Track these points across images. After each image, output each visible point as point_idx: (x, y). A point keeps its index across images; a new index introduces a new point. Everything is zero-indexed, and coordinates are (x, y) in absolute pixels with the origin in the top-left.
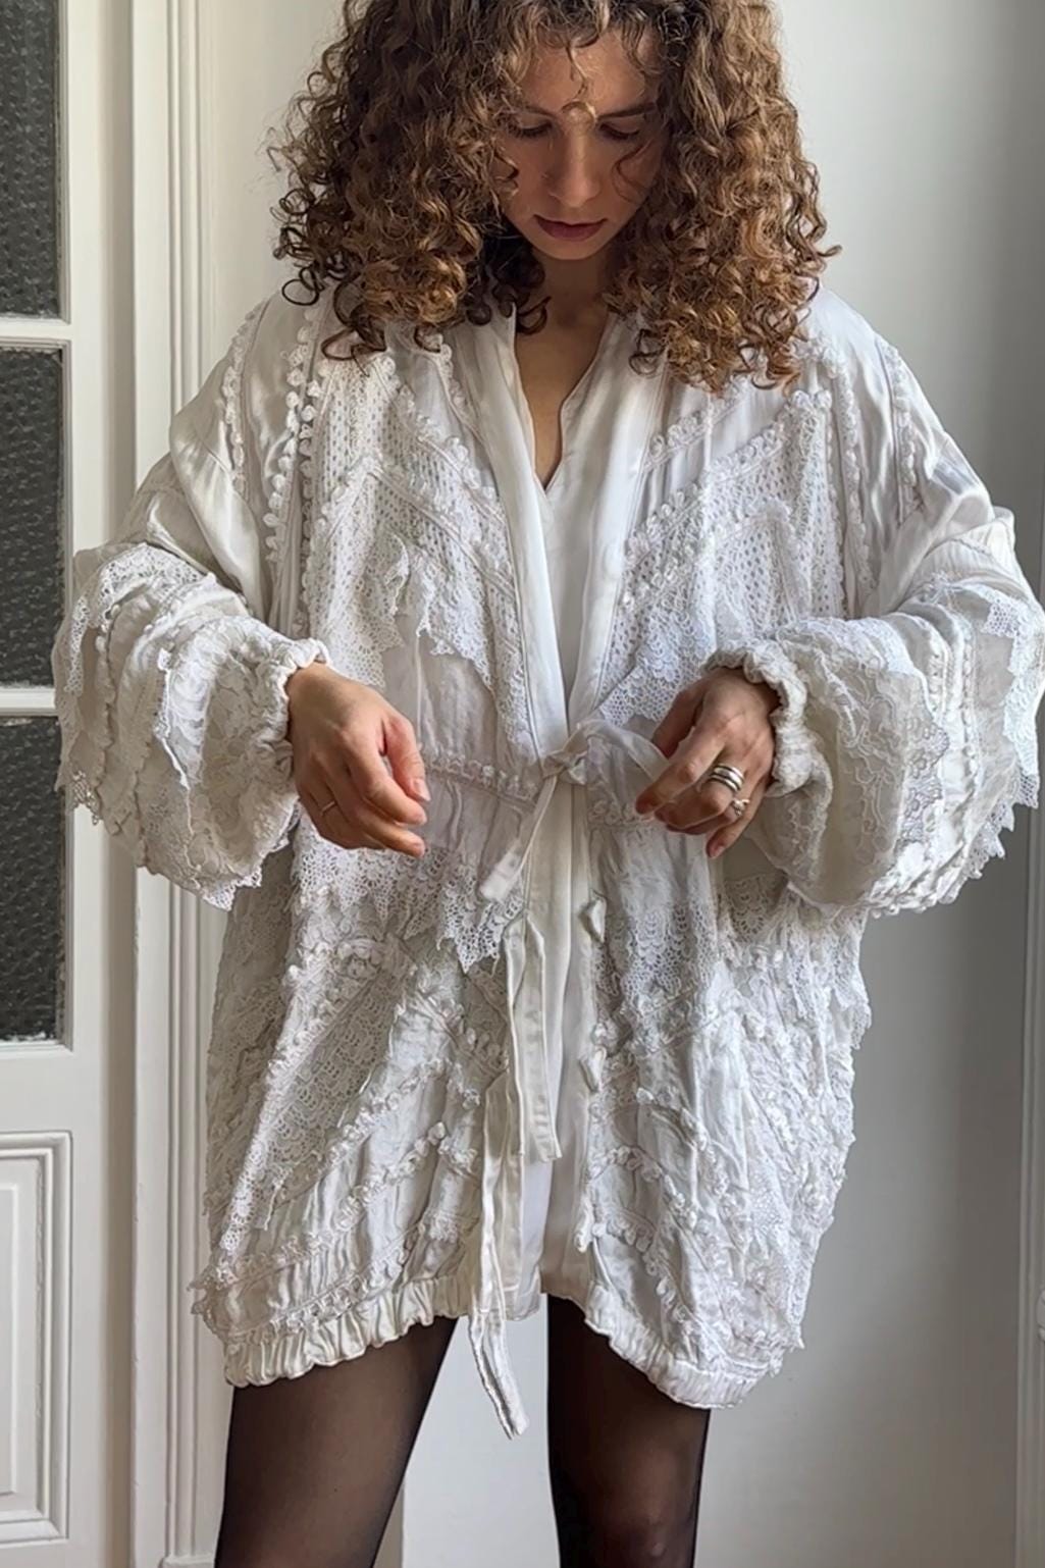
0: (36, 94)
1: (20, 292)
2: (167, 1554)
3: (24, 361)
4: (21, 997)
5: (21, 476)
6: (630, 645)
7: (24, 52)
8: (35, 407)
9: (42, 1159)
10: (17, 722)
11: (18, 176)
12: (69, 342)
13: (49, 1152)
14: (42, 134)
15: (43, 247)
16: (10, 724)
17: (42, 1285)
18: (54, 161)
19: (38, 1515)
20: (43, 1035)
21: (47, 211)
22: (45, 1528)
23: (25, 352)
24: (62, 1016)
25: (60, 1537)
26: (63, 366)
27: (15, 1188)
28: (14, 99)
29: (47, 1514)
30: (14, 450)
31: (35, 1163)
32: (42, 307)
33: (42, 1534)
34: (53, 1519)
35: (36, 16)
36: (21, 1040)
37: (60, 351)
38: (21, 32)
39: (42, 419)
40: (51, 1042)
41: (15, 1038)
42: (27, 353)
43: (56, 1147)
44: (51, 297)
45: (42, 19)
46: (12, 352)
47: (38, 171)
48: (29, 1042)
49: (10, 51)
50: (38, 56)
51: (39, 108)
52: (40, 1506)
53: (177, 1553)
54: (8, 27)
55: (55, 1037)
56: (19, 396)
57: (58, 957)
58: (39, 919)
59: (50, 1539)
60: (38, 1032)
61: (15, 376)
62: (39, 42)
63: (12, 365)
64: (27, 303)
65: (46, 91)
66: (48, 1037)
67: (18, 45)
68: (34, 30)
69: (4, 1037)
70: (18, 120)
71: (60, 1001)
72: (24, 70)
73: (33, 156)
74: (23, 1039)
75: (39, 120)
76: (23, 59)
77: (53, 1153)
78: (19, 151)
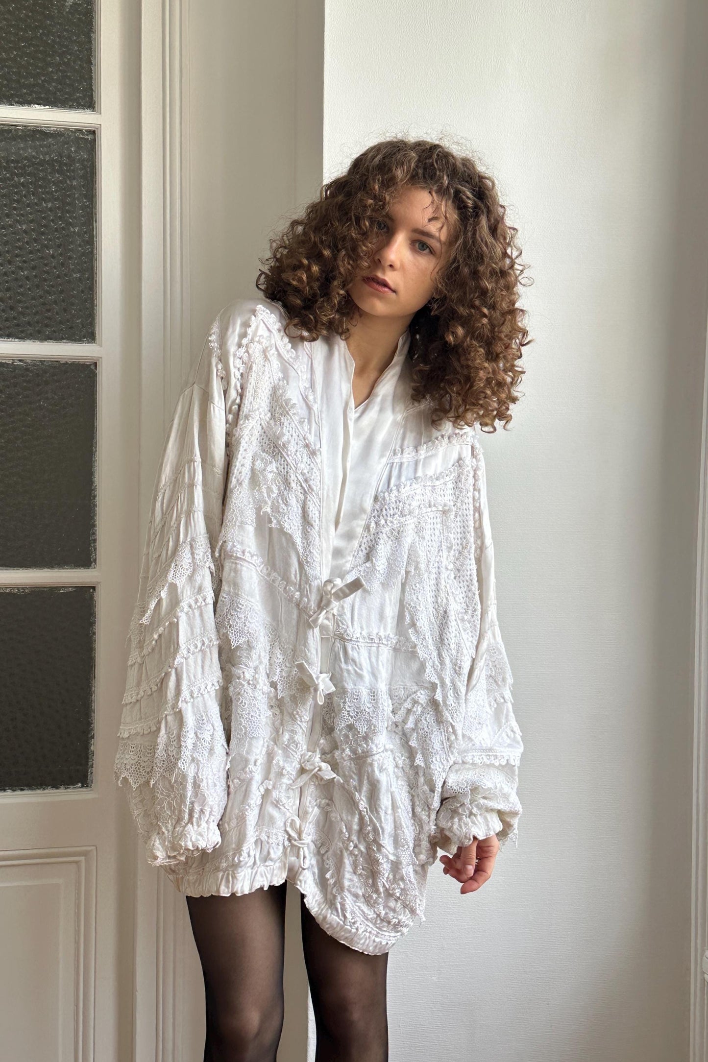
0: (82, 208)
1: (71, 328)
3: (73, 369)
4: (66, 761)
6: (368, 548)
7: (75, 183)
9: (78, 864)
10: (66, 590)
11: (70, 258)
12: (100, 358)
13: (83, 859)
14: (85, 233)
15: (86, 301)
16: (62, 591)
17: (78, 944)
18: (93, 249)
20: (80, 785)
21: (88, 279)
23: (73, 364)
24: (92, 774)
26: (97, 372)
27: (62, 882)
28: (68, 212)
31: (74, 866)
32: (84, 337)
35: (82, 161)
36: (66, 788)
37: (96, 363)
38: (73, 171)
39: (84, 404)
40: (84, 789)
41: (62, 787)
42: (76, 365)
43: (87, 855)
44: (90, 330)
45: (86, 163)
46: (66, 363)
47: (83, 254)
48: (71, 790)
49: (66, 182)
50: (83, 186)
51: (83, 216)
54: (65, 168)
55: (87, 786)
56: (71, 391)
57: (90, 736)
58: (78, 712)
60: (77, 783)
61: (67, 379)
62: (84, 177)
63: (66, 372)
64: (76, 334)
65: (88, 207)
66: (83, 786)
67: (72, 178)
68: (81, 169)
69: (55, 786)
70: (70, 224)
71: (90, 763)
72: (75, 194)
73: (80, 246)
74: (68, 788)
75: (84, 224)
76: (75, 187)
77: (85, 859)
78: (71, 243)
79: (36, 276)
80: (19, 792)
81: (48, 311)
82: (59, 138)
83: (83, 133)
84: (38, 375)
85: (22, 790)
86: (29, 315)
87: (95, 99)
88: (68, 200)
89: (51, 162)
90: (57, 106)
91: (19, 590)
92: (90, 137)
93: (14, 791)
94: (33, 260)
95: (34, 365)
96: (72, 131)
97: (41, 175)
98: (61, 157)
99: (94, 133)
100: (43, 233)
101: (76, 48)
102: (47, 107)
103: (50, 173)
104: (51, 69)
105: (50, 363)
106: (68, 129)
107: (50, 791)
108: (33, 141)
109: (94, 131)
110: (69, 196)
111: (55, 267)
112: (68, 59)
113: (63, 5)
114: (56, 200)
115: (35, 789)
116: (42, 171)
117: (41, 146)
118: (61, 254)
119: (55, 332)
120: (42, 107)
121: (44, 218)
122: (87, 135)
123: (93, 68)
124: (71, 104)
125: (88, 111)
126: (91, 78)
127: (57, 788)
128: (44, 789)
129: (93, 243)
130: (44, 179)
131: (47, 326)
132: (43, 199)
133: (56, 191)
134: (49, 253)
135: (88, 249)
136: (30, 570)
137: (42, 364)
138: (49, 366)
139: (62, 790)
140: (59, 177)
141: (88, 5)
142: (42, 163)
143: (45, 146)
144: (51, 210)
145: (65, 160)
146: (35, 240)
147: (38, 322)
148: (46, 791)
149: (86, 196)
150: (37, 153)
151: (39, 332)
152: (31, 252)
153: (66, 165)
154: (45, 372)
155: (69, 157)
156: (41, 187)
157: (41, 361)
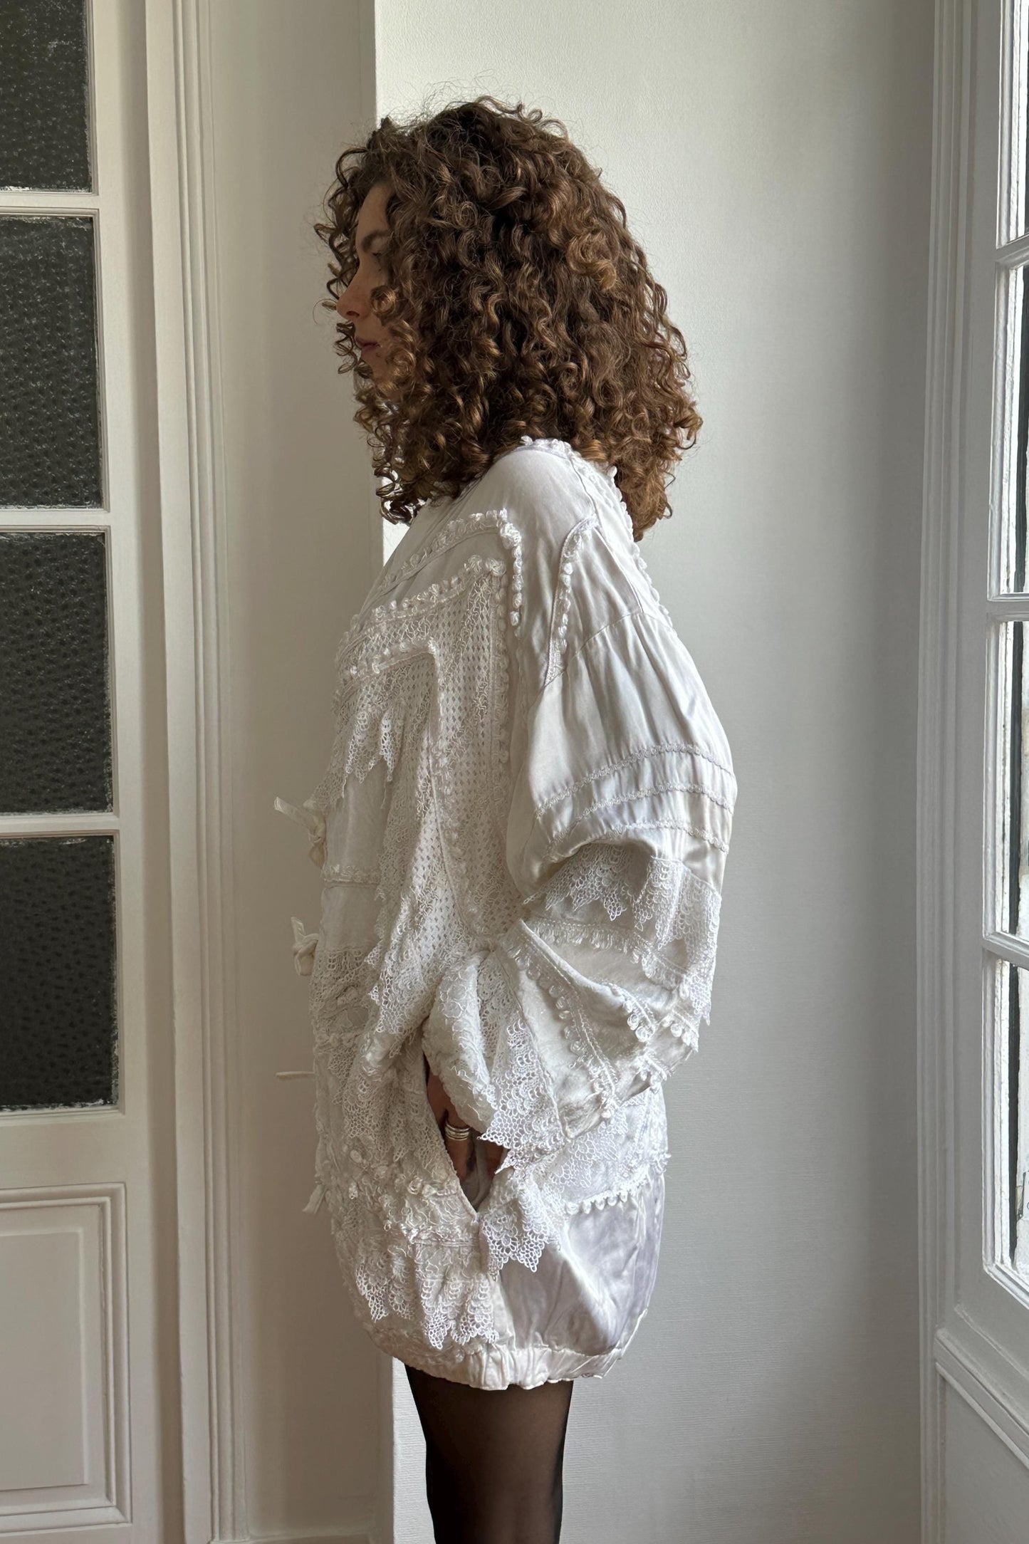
0: (78, 324)
1: (69, 487)
2: (213, 1538)
3: (74, 543)
4: (82, 1069)
5: (73, 638)
7: (67, 290)
8: (83, 581)
9: (102, 1206)
10: (74, 842)
11: (64, 392)
12: (109, 527)
13: (107, 1199)
14: (84, 357)
16: (68, 843)
17: (105, 1312)
18: (95, 379)
19: (107, 1503)
20: (101, 1101)
21: (89, 420)
22: (113, 1513)
23: (73, 536)
24: (117, 1085)
25: (127, 1522)
26: (106, 546)
27: (80, 1231)
28: (59, 329)
29: (114, 1503)
30: (67, 617)
31: (96, 1210)
32: (87, 499)
33: (111, 1519)
34: (120, 1507)
35: (76, 260)
36: (83, 1106)
37: (103, 534)
38: (65, 274)
39: (89, 590)
40: (107, 1107)
41: (78, 1104)
42: (77, 537)
43: (113, 1195)
44: (94, 490)
45: (81, 262)
46: (63, 537)
47: (82, 387)
48: (89, 1108)
49: (55, 290)
50: (79, 294)
51: (80, 335)
52: (108, 1496)
53: (221, 1537)
54: (54, 271)
55: (111, 1103)
56: (72, 573)
57: (112, 1035)
58: (96, 1005)
59: (118, 1523)
60: (97, 1099)
61: (66, 556)
62: (79, 281)
63: (64, 547)
64: (75, 496)
65: (86, 321)
66: (105, 1103)
67: (62, 284)
68: (75, 271)
69: (69, 1104)
70: (64, 346)
71: (115, 1072)
72: (68, 305)
73: (77, 375)
74: (85, 1106)
75: (81, 346)
76: (66, 296)
77: (111, 1200)
78: (65, 372)
79: (18, 419)
80: (19, 1112)
81: (37, 465)
82: (44, 230)
83: (77, 223)
84: (25, 553)
85: (24, 1109)
86: (11, 471)
87: (92, 175)
88: (60, 313)
89: (34, 264)
90: (40, 187)
91: (10, 843)
92: (85, 227)
93: (13, 1110)
94: (14, 397)
95: (21, 539)
96: (62, 220)
97: (22, 281)
98: (48, 255)
99: (90, 221)
100: (26, 361)
101: (64, 106)
102: (27, 189)
103: (33, 278)
104: (30, 137)
105: (42, 536)
106: (56, 218)
107: (61, 1110)
108: (9, 236)
109: (91, 219)
110: (60, 308)
111: (44, 406)
112: (54, 122)
113: (45, 49)
114: (43, 313)
115: (41, 1108)
116: (22, 276)
117: (20, 242)
118: (51, 388)
119: (46, 493)
120: (21, 189)
121: (27, 340)
122: (82, 224)
123: (87, 133)
124: (59, 182)
125: (83, 192)
126: (85, 146)
127: (71, 1106)
128: (54, 1107)
129: (95, 371)
130: (26, 286)
131: (35, 485)
132: (25, 314)
133: (42, 303)
134: (37, 387)
135: (88, 380)
136: (25, 816)
137: (32, 537)
138: (41, 540)
139: (77, 1109)
140: (45, 284)
141: (78, 47)
142: (21, 265)
143: (26, 242)
144: (36, 327)
145: (53, 260)
146: (17, 370)
147: (23, 481)
148: (56, 1110)
149: (83, 307)
150: (15, 251)
151: (26, 494)
152: (11, 387)
153: (54, 266)
154: (37, 548)
155: (59, 255)
156: (21, 297)
157: (29, 534)
